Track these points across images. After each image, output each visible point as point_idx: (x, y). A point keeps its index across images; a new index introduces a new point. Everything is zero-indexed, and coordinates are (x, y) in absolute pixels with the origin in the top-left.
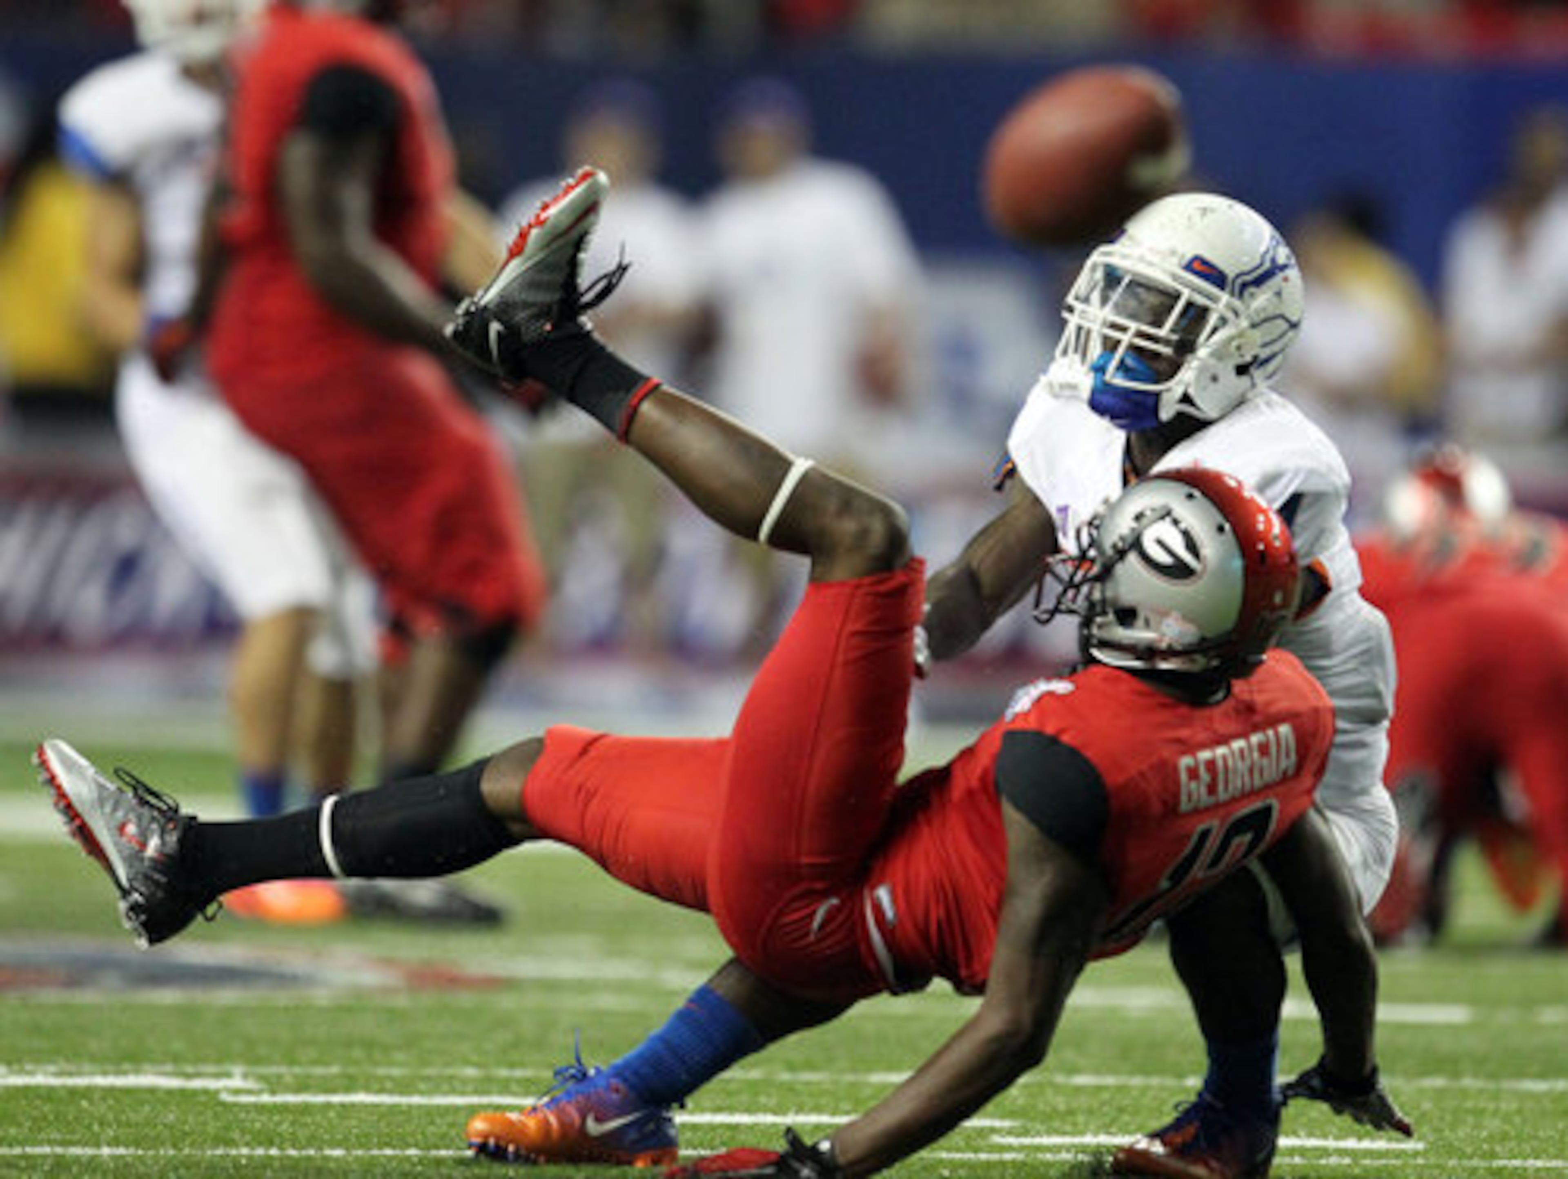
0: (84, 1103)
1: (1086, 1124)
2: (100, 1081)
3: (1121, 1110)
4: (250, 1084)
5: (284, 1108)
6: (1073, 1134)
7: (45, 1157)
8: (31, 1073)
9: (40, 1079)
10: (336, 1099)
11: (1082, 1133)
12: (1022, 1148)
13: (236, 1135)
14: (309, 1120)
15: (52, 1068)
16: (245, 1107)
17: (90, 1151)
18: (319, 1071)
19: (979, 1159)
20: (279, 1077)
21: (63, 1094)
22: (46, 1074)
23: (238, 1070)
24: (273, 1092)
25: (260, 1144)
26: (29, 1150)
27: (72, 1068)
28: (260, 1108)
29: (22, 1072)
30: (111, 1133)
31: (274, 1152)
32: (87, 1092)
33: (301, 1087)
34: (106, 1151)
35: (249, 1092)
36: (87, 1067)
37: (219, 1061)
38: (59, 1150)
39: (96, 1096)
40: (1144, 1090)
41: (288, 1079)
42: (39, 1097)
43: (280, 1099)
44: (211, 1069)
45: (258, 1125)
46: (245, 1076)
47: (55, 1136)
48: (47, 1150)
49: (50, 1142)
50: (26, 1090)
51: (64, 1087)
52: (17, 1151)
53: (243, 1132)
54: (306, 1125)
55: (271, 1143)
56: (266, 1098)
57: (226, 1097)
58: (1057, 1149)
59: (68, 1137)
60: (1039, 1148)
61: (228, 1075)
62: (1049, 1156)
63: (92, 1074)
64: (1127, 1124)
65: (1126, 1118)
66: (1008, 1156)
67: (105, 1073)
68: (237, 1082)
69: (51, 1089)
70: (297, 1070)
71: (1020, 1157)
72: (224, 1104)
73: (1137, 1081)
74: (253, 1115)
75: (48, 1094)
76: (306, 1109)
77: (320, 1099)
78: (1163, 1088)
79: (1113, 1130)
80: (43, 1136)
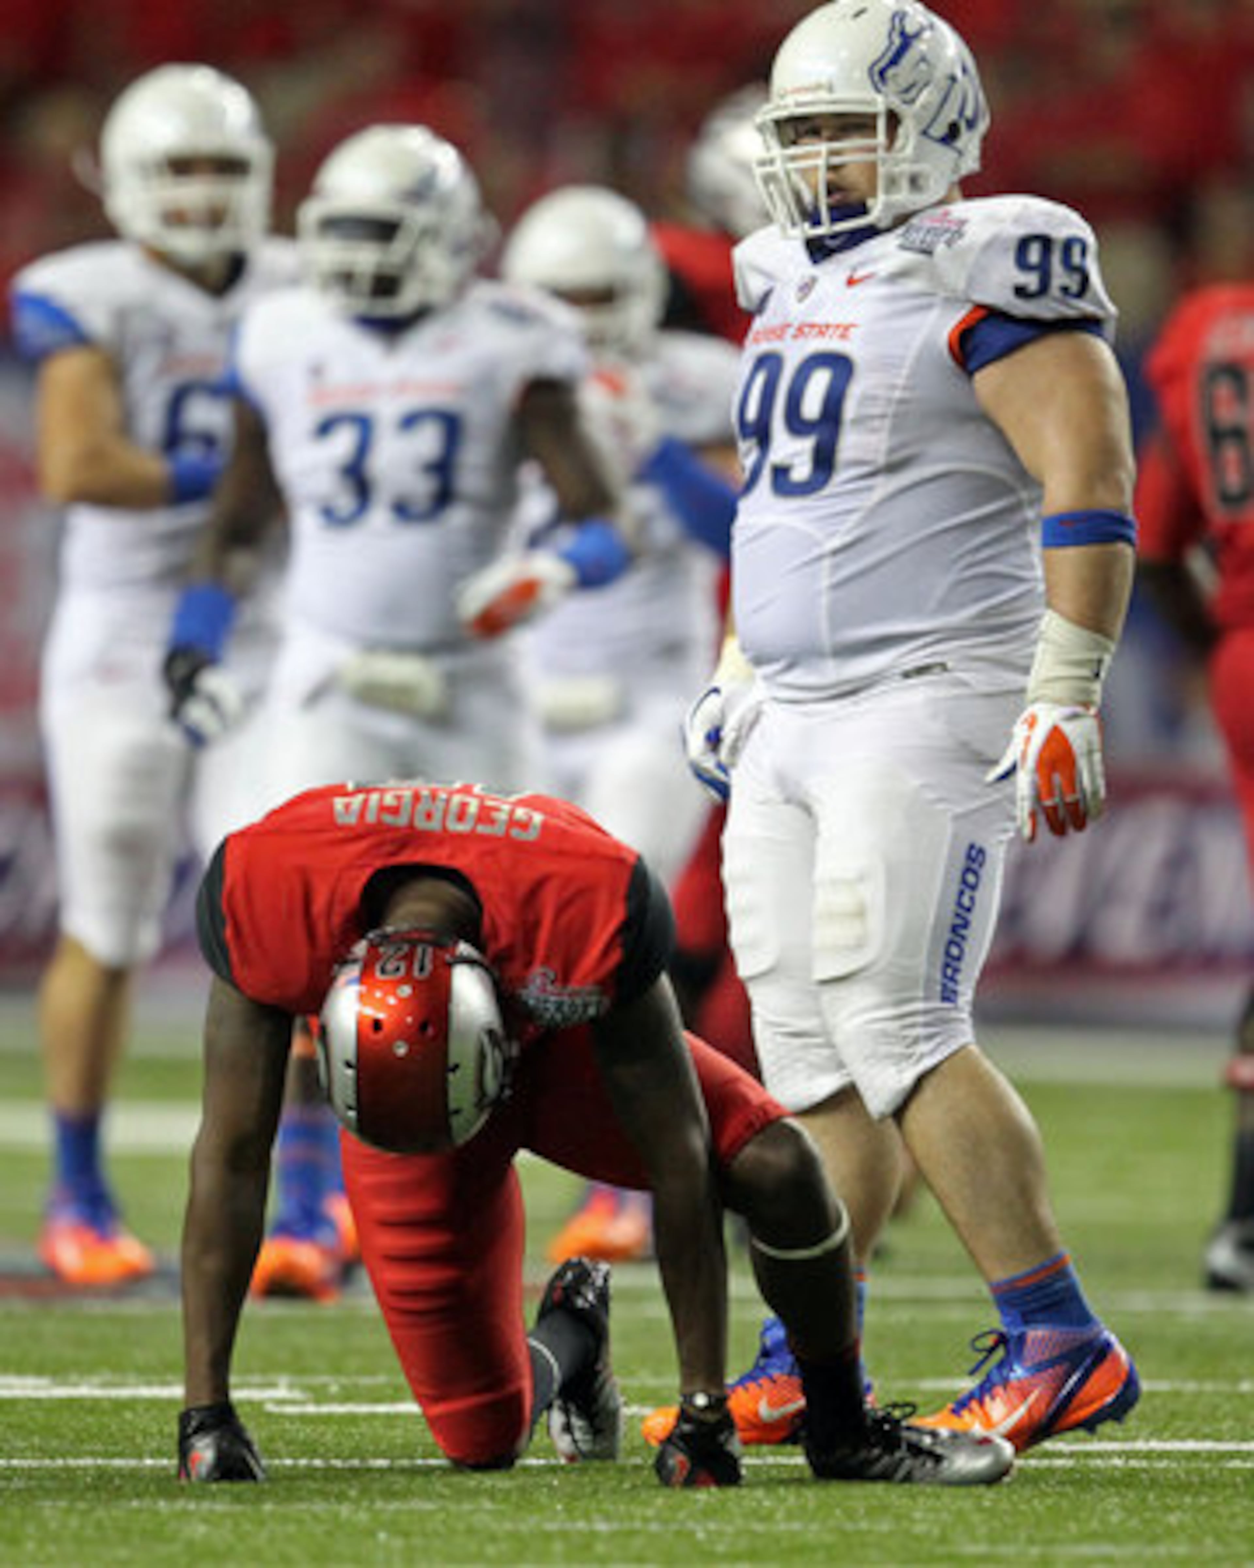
0: (128, 1415)
1: (1138, 1429)
2: (145, 1392)
3: (1174, 1415)
4: (297, 1395)
5: (328, 1419)
6: (1126, 1440)
7: (85, 1469)
8: (76, 1385)
9: (83, 1391)
10: (382, 1408)
11: (1134, 1439)
12: (1072, 1455)
13: (280, 1445)
14: (354, 1430)
15: (96, 1379)
16: (291, 1418)
17: (133, 1463)
18: (365, 1381)
19: (1029, 1466)
20: (325, 1386)
21: (106, 1405)
22: (91, 1385)
23: (283, 1380)
24: (318, 1402)
25: (303, 1454)
26: (72, 1462)
27: (117, 1378)
28: (304, 1419)
29: (65, 1383)
30: (154, 1445)
31: (318, 1463)
32: (131, 1404)
33: (346, 1397)
34: (149, 1462)
35: (293, 1402)
36: (132, 1378)
37: (264, 1371)
38: (100, 1462)
39: (140, 1409)
40: (1199, 1394)
41: (334, 1389)
42: (82, 1407)
43: (325, 1409)
44: (257, 1379)
45: (302, 1436)
46: (291, 1387)
47: (99, 1447)
48: (87, 1462)
49: (93, 1454)
50: (70, 1403)
51: (110, 1400)
52: (60, 1462)
53: (289, 1443)
54: (351, 1435)
55: (314, 1454)
56: (311, 1409)
57: (270, 1408)
58: (1109, 1455)
59: (111, 1448)
60: (1088, 1455)
61: (273, 1385)
62: (1099, 1462)
63: (137, 1385)
64: (1179, 1429)
65: (1178, 1423)
66: (1059, 1463)
67: (149, 1384)
68: (282, 1393)
69: (96, 1401)
70: (344, 1380)
71: (1070, 1463)
72: (269, 1415)
73: (1191, 1386)
74: (297, 1425)
75: (92, 1406)
76: (352, 1419)
77: (364, 1409)
78: (1216, 1393)
79: (1166, 1435)
80: (87, 1447)
